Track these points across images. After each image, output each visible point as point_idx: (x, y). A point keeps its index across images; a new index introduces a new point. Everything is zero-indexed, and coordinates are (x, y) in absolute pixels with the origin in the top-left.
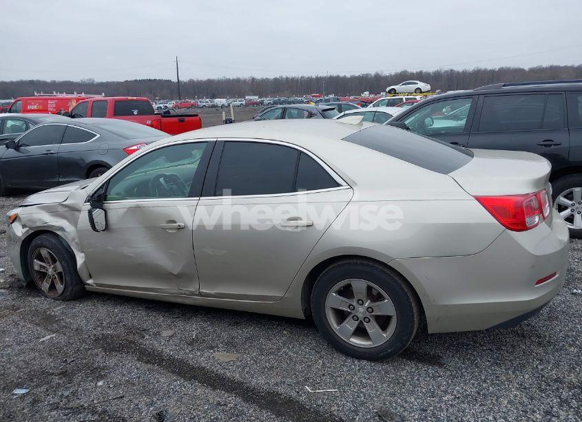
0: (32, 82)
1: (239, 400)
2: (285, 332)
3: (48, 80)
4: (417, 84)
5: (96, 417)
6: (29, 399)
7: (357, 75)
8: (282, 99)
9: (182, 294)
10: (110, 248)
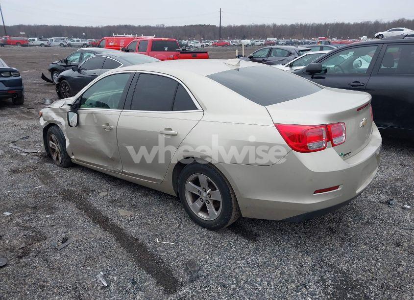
0: (126, 26)
1: (113, 239)
2: (171, 204)
3: (136, 25)
4: (403, 30)
5: (34, 234)
6: (9, 218)
7: (359, 22)
8: (293, 40)
9: (114, 171)
10: (80, 138)
